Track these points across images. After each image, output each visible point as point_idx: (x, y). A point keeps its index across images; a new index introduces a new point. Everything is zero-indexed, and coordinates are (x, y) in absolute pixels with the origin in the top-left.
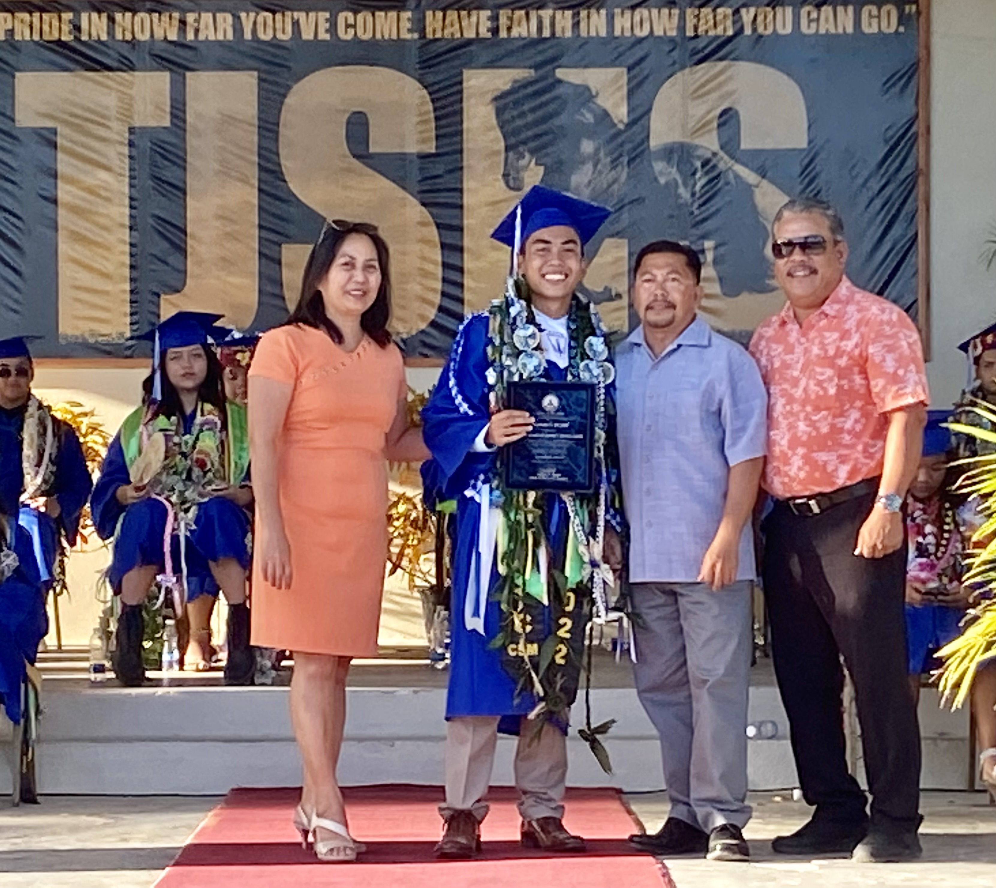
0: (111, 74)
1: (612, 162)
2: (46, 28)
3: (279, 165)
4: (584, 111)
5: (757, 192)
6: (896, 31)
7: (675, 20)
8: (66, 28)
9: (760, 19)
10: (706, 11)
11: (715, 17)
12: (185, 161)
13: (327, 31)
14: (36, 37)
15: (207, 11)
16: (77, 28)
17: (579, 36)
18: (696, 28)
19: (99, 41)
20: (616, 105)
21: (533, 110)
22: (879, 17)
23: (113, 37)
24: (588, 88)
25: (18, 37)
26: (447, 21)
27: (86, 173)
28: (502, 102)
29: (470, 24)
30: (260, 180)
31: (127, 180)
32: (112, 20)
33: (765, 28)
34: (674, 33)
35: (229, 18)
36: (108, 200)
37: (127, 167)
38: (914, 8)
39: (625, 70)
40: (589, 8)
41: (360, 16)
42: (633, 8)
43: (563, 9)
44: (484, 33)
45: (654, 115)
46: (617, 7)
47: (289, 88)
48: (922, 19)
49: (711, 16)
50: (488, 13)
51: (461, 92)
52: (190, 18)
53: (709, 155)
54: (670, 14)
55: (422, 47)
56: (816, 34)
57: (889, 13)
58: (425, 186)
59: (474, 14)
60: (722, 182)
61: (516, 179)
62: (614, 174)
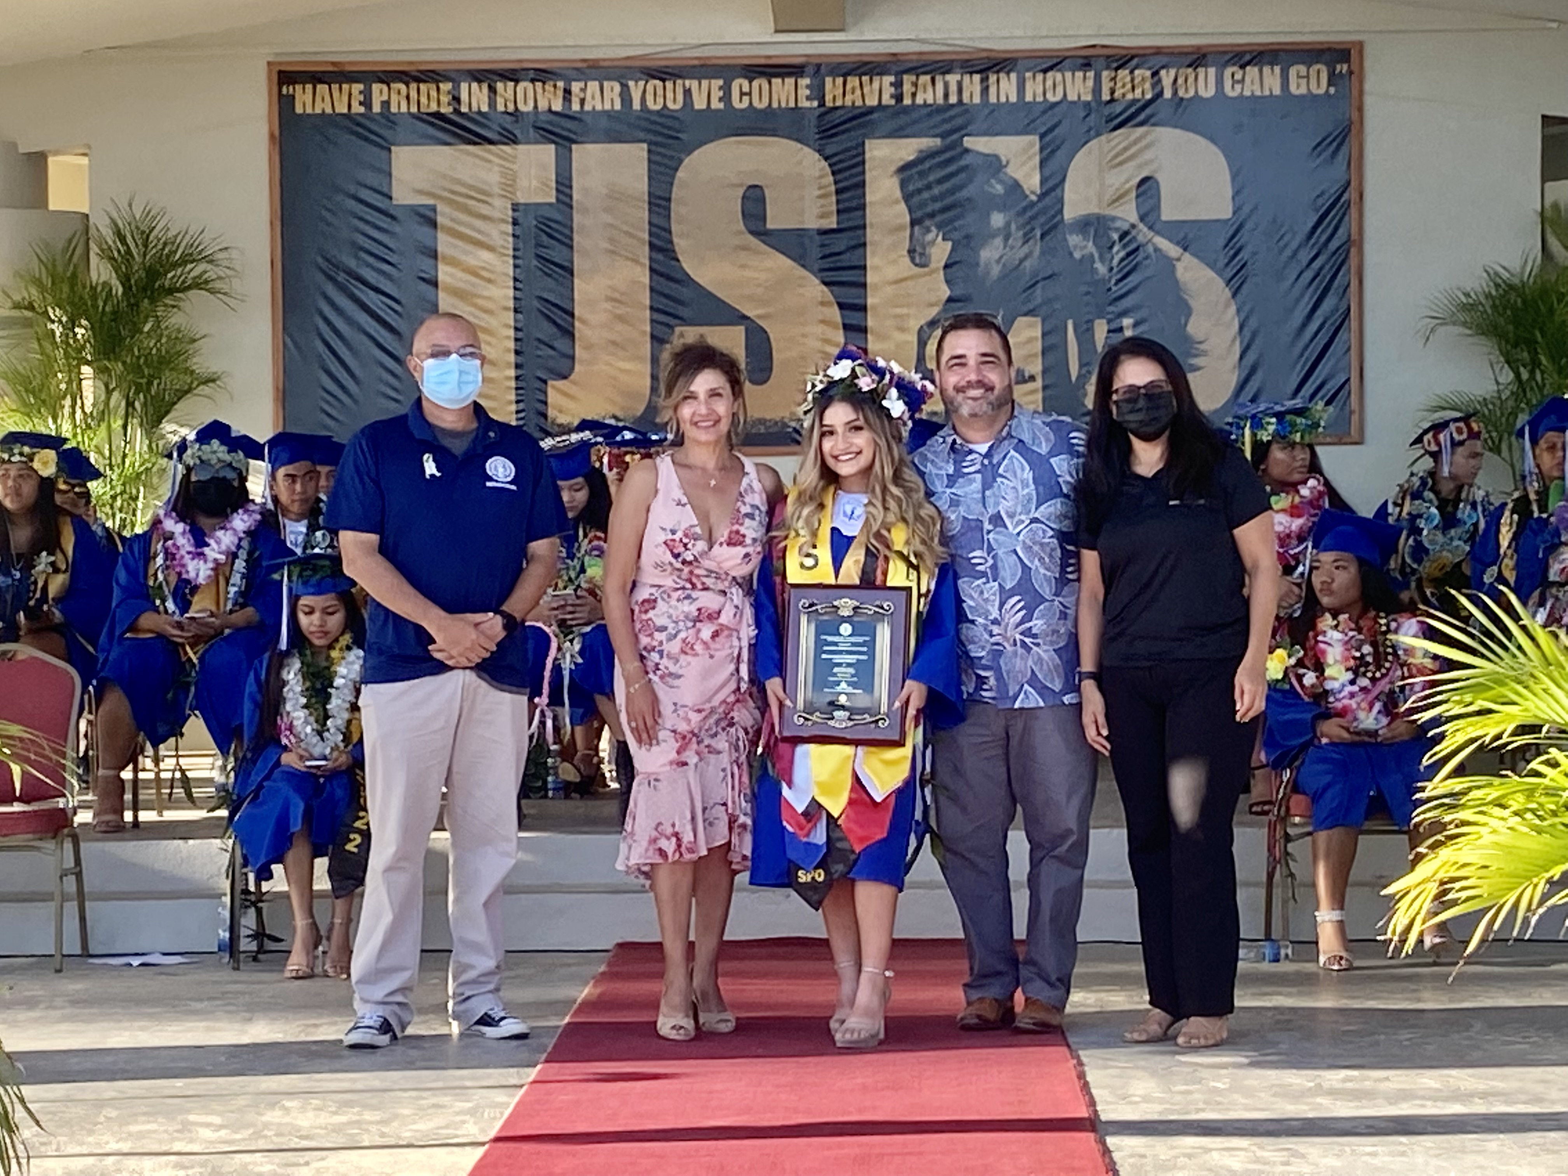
0: (492, 147)
1: (1025, 235)
2: (424, 100)
3: (671, 242)
4: (993, 181)
5: (1180, 267)
6: (1326, 92)
7: (1090, 83)
8: (445, 99)
9: (1180, 81)
10: (1123, 73)
11: (1132, 80)
12: (572, 239)
13: (720, 99)
15: (594, 79)
16: (457, 99)
17: (988, 102)
18: (1113, 92)
19: (480, 113)
20: (1029, 176)
21: (940, 182)
22: (1308, 77)
23: (495, 108)
24: (997, 157)
25: (394, 109)
26: (849, 87)
27: (466, 253)
28: (908, 173)
29: (872, 91)
30: (651, 259)
31: (511, 261)
32: (492, 90)
33: (1187, 90)
34: (1089, 98)
35: (617, 87)
36: (489, 281)
37: (511, 246)
38: (1345, 67)
39: (1036, 138)
40: (998, 72)
41: (755, 83)
42: (1045, 71)
43: (971, 73)
44: (887, 100)
45: (1067, 185)
46: (1028, 70)
47: (681, 161)
48: (1354, 79)
49: (1128, 79)
50: (892, 79)
51: (863, 163)
52: (576, 87)
53: (1126, 227)
54: (1085, 78)
55: (821, 116)
56: (1241, 96)
57: (1319, 72)
58: (826, 263)
59: (876, 79)
60: (1141, 255)
61: (922, 255)
62: (1026, 249)
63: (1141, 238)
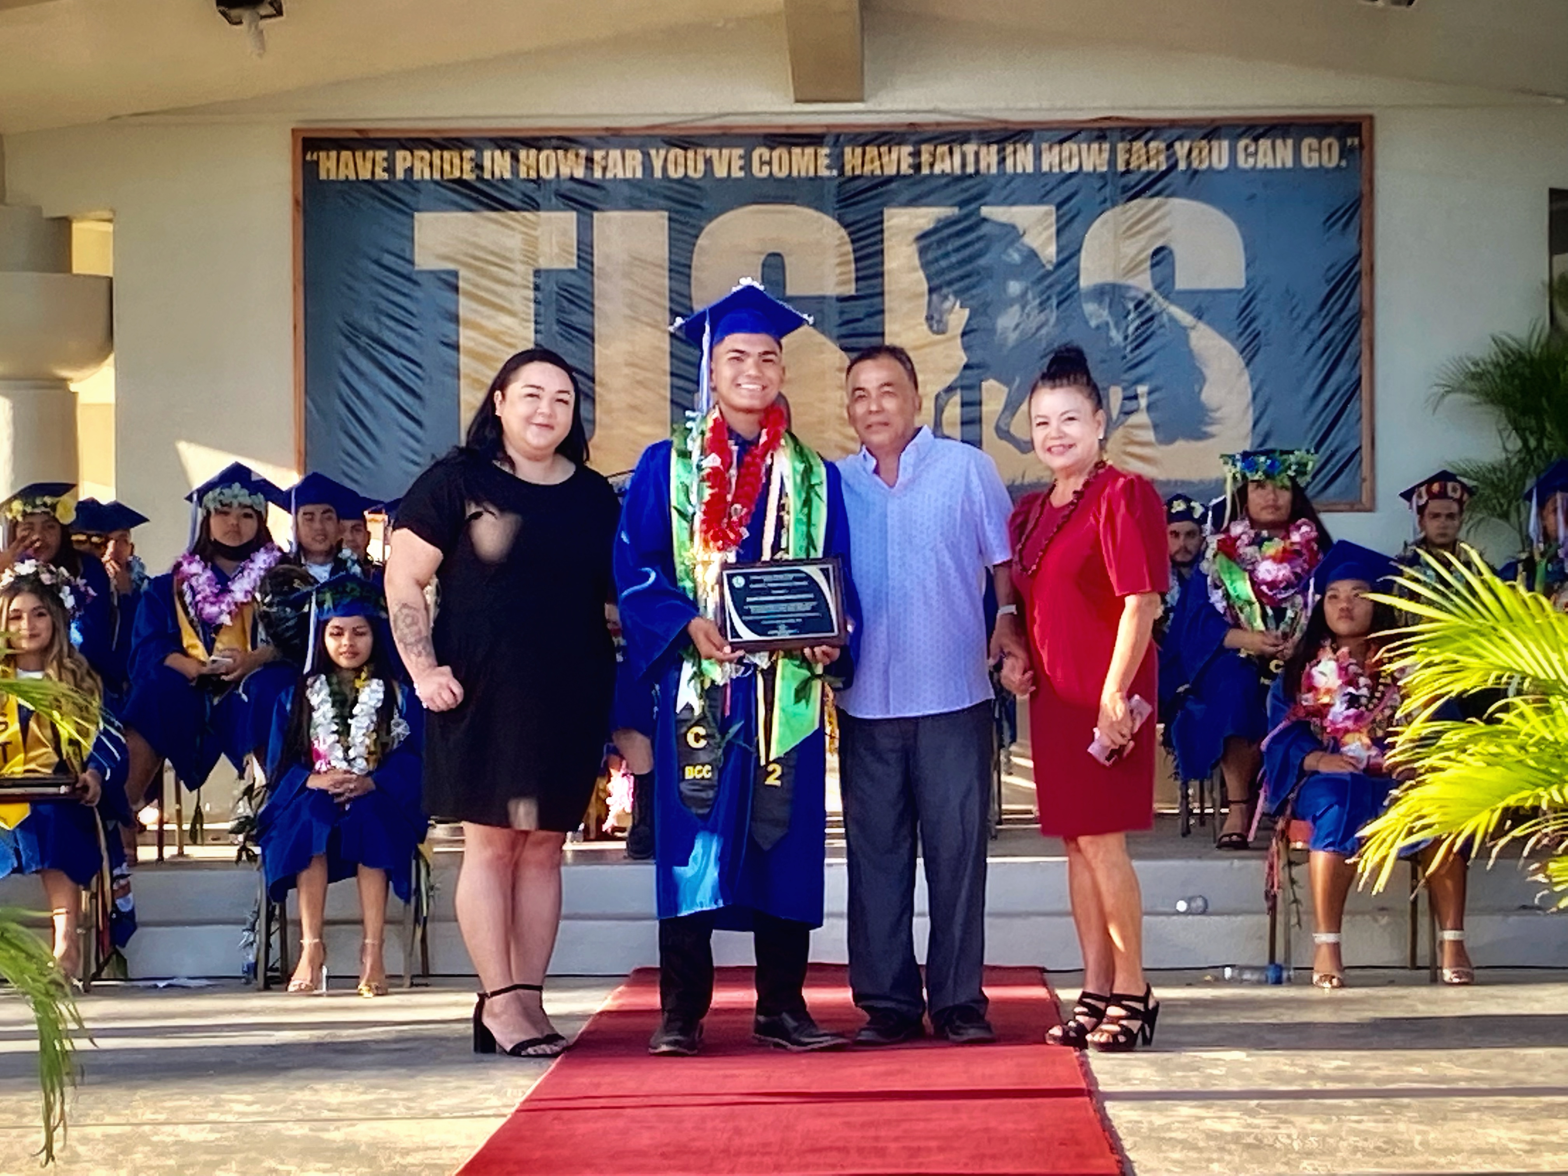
0: (512, 213)
1: (1041, 304)
2: (447, 167)
4: (1010, 250)
5: (1193, 335)
6: (1338, 167)
7: (1106, 155)
8: (467, 167)
9: (1195, 153)
10: (1138, 145)
11: (1147, 152)
12: (592, 305)
13: (741, 168)
14: (437, 176)
15: (616, 147)
16: (480, 167)
17: (1005, 173)
18: (1128, 163)
19: (502, 179)
20: (1046, 244)
21: (957, 250)
22: (1319, 151)
23: (518, 175)
24: (1014, 227)
25: (417, 176)
26: (868, 157)
27: (489, 318)
29: (890, 161)
31: (532, 326)
32: (515, 158)
33: (1201, 162)
35: (638, 155)
36: (512, 346)
37: (532, 312)
38: (1356, 141)
39: (1053, 208)
40: (1015, 143)
41: (776, 154)
42: (1061, 142)
43: (989, 144)
44: (905, 169)
45: (1083, 253)
46: (1045, 141)
47: (701, 229)
48: (1365, 153)
49: (1144, 151)
50: (910, 149)
51: (882, 231)
52: (598, 155)
53: (1141, 296)
54: (1100, 150)
55: (840, 185)
56: (1253, 168)
57: (1330, 146)
58: (844, 330)
59: (895, 150)
60: (1155, 324)
61: (939, 322)
62: (1042, 317)
63: (1156, 308)
